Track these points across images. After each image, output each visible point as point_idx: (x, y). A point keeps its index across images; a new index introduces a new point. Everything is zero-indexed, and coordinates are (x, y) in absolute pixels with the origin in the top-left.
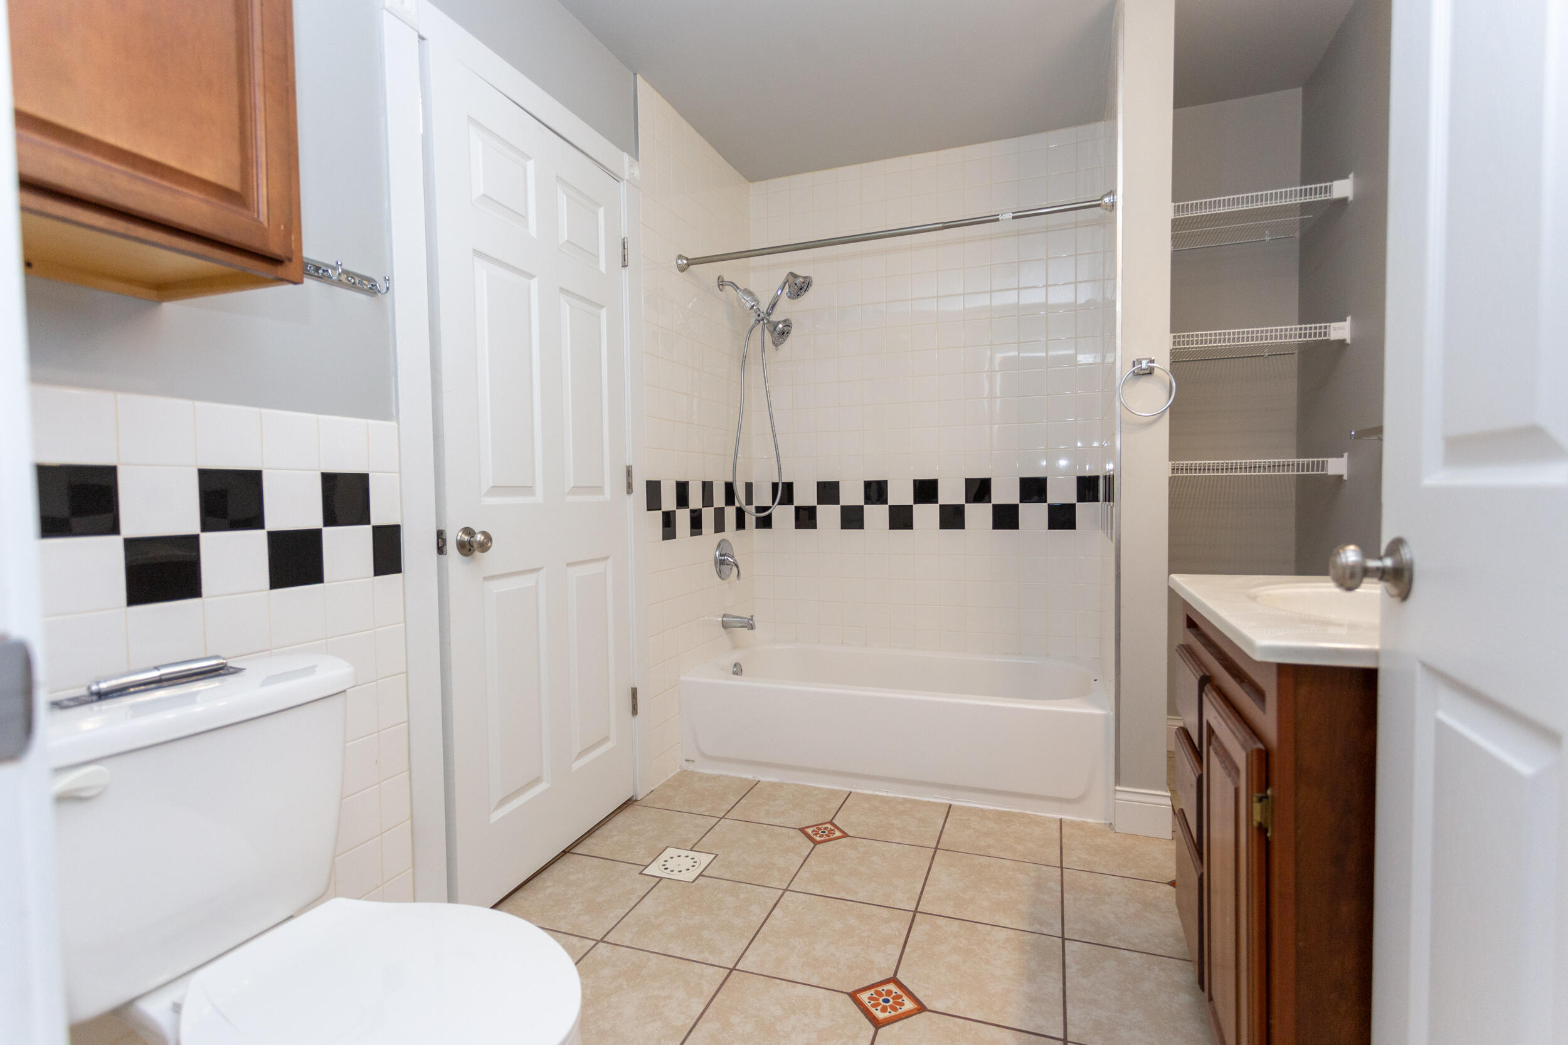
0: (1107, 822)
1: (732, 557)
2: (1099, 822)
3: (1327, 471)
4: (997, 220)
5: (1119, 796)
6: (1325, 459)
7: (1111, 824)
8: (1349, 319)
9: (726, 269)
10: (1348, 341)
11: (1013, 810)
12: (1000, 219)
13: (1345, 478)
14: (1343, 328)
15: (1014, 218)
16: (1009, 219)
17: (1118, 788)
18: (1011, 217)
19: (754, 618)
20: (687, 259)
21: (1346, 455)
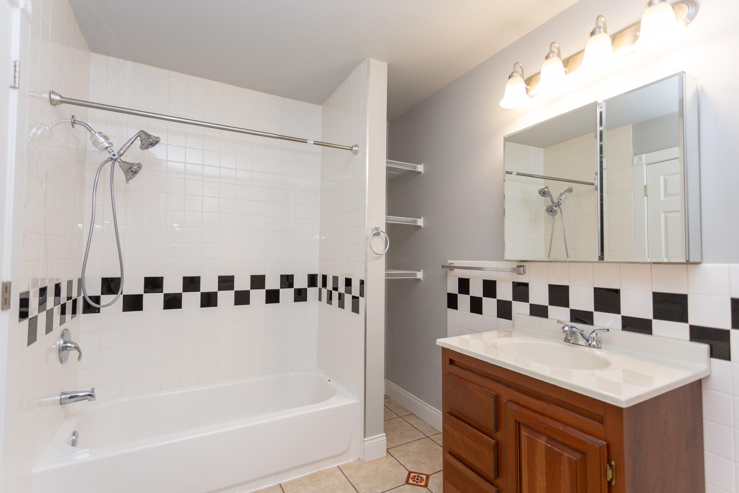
0: (357, 458)
1: (72, 343)
2: (354, 460)
3: (417, 277)
4: (306, 142)
5: (366, 443)
6: (416, 272)
7: (359, 459)
8: (422, 218)
9: (79, 112)
10: (422, 226)
11: (314, 472)
12: (308, 142)
13: (422, 280)
14: (421, 221)
15: (314, 144)
16: (312, 143)
17: (365, 439)
18: (313, 143)
19: (95, 390)
20: (61, 97)
21: (422, 271)
